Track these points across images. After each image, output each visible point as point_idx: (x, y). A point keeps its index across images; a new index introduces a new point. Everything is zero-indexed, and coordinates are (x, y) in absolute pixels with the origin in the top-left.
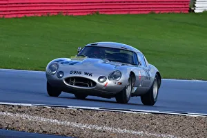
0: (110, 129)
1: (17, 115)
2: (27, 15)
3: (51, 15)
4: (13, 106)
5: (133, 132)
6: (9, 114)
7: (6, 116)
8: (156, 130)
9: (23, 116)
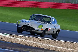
0: (51, 46)
1: (21, 39)
2: (27, 7)
3: (35, 7)
4: (20, 36)
5: (59, 47)
6: (19, 39)
7: (18, 39)
8: (66, 47)
9: (23, 40)
